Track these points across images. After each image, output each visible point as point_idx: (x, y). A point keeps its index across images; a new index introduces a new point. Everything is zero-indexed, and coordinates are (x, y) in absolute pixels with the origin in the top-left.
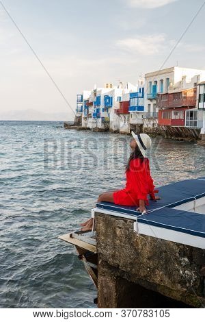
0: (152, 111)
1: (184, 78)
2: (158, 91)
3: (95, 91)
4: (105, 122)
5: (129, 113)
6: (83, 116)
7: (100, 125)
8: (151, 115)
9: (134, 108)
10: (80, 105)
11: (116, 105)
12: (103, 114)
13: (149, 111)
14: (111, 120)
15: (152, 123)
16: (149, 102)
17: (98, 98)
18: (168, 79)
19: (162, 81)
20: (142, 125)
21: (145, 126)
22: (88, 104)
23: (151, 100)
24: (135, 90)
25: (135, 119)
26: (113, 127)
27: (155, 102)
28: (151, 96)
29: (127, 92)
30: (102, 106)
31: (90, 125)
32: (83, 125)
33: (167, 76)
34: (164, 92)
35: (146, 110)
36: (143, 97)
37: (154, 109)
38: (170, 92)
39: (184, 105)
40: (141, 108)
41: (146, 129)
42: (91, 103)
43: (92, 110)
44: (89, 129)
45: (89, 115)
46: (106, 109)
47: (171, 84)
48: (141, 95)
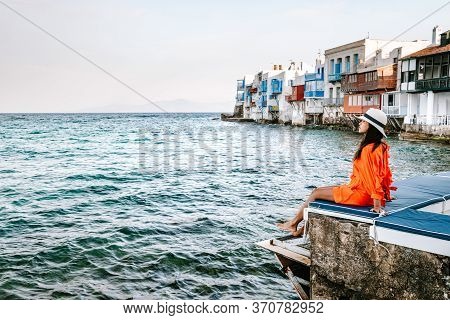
0: (334, 96)
1: (379, 52)
2: (343, 70)
3: (260, 74)
4: (273, 111)
5: (304, 100)
6: (245, 105)
7: (267, 116)
8: (334, 101)
9: (311, 94)
10: (241, 92)
11: (287, 90)
12: (270, 102)
13: (331, 96)
14: (281, 109)
15: (335, 111)
16: (331, 85)
17: (264, 83)
18: (356, 55)
19: (348, 57)
20: (321, 115)
21: (325, 116)
22: (252, 91)
23: (333, 82)
24: (312, 70)
25: (312, 107)
26: (283, 118)
27: (339, 85)
28: (333, 78)
29: (301, 73)
30: (269, 93)
31: (254, 117)
32: (245, 117)
33: (356, 51)
34: (352, 72)
35: (327, 95)
36: (322, 79)
37: (338, 94)
38: (359, 71)
39: (379, 87)
40: (320, 93)
41: (327, 119)
42: (256, 89)
43: (256, 97)
44: (252, 121)
45: (253, 104)
46: (274, 96)
47: (361, 61)
48: (319, 77)
